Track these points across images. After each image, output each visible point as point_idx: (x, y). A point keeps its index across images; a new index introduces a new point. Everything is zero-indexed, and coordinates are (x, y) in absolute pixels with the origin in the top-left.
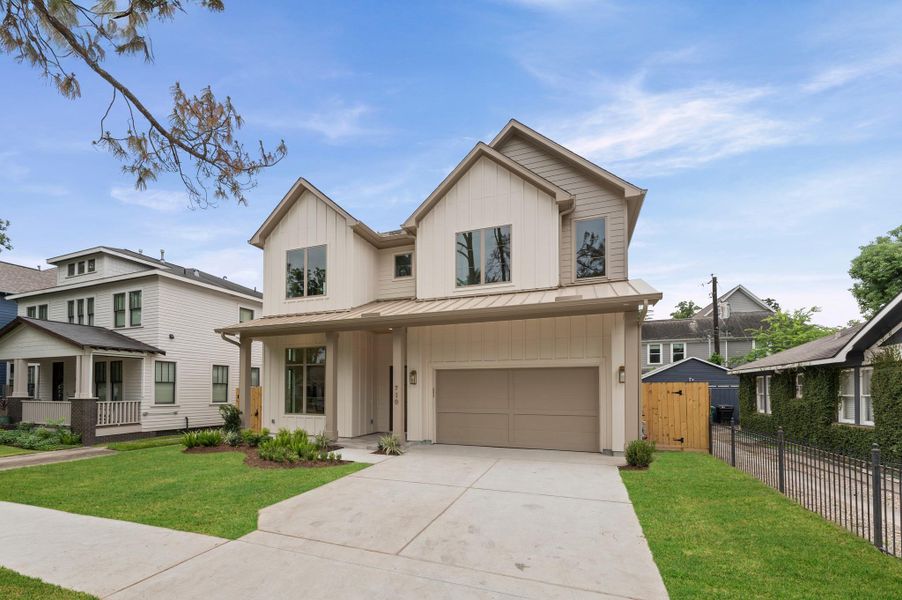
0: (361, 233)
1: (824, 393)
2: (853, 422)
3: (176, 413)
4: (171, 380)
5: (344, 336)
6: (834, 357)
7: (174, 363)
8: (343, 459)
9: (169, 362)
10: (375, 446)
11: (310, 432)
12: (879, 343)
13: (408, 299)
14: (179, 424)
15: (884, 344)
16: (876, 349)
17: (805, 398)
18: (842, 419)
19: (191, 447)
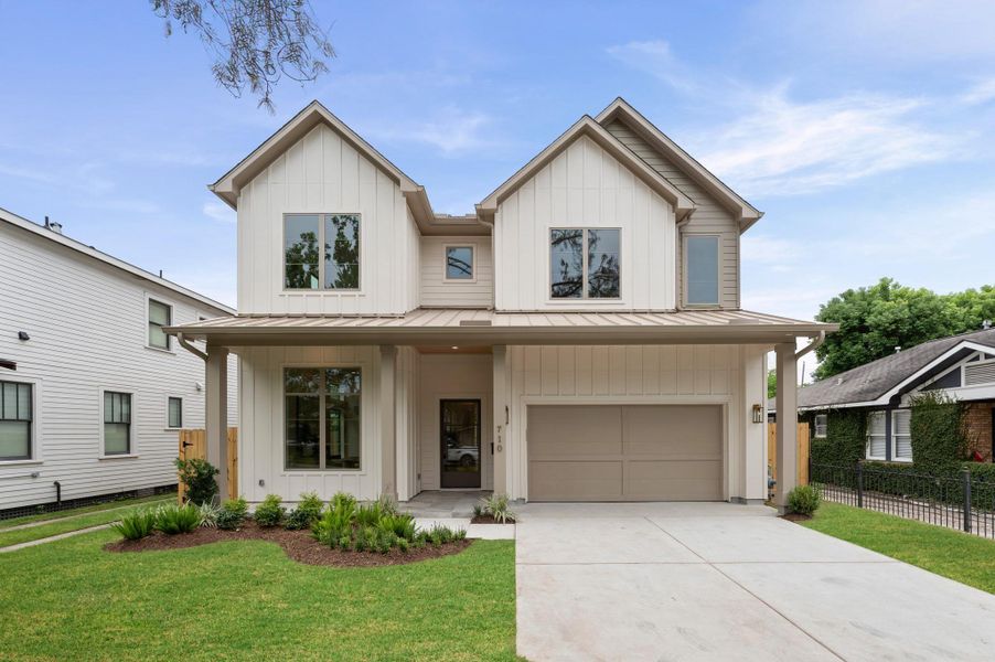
0: (417, 205)
1: (854, 433)
2: (884, 458)
3: (34, 476)
4: (23, 415)
5: (405, 352)
6: (875, 399)
7: (30, 386)
8: (467, 536)
9: (17, 384)
10: (471, 510)
11: (321, 497)
12: (920, 388)
13: (484, 309)
14: (44, 494)
15: (925, 389)
16: (916, 393)
17: (830, 438)
18: (868, 457)
19: (136, 537)
